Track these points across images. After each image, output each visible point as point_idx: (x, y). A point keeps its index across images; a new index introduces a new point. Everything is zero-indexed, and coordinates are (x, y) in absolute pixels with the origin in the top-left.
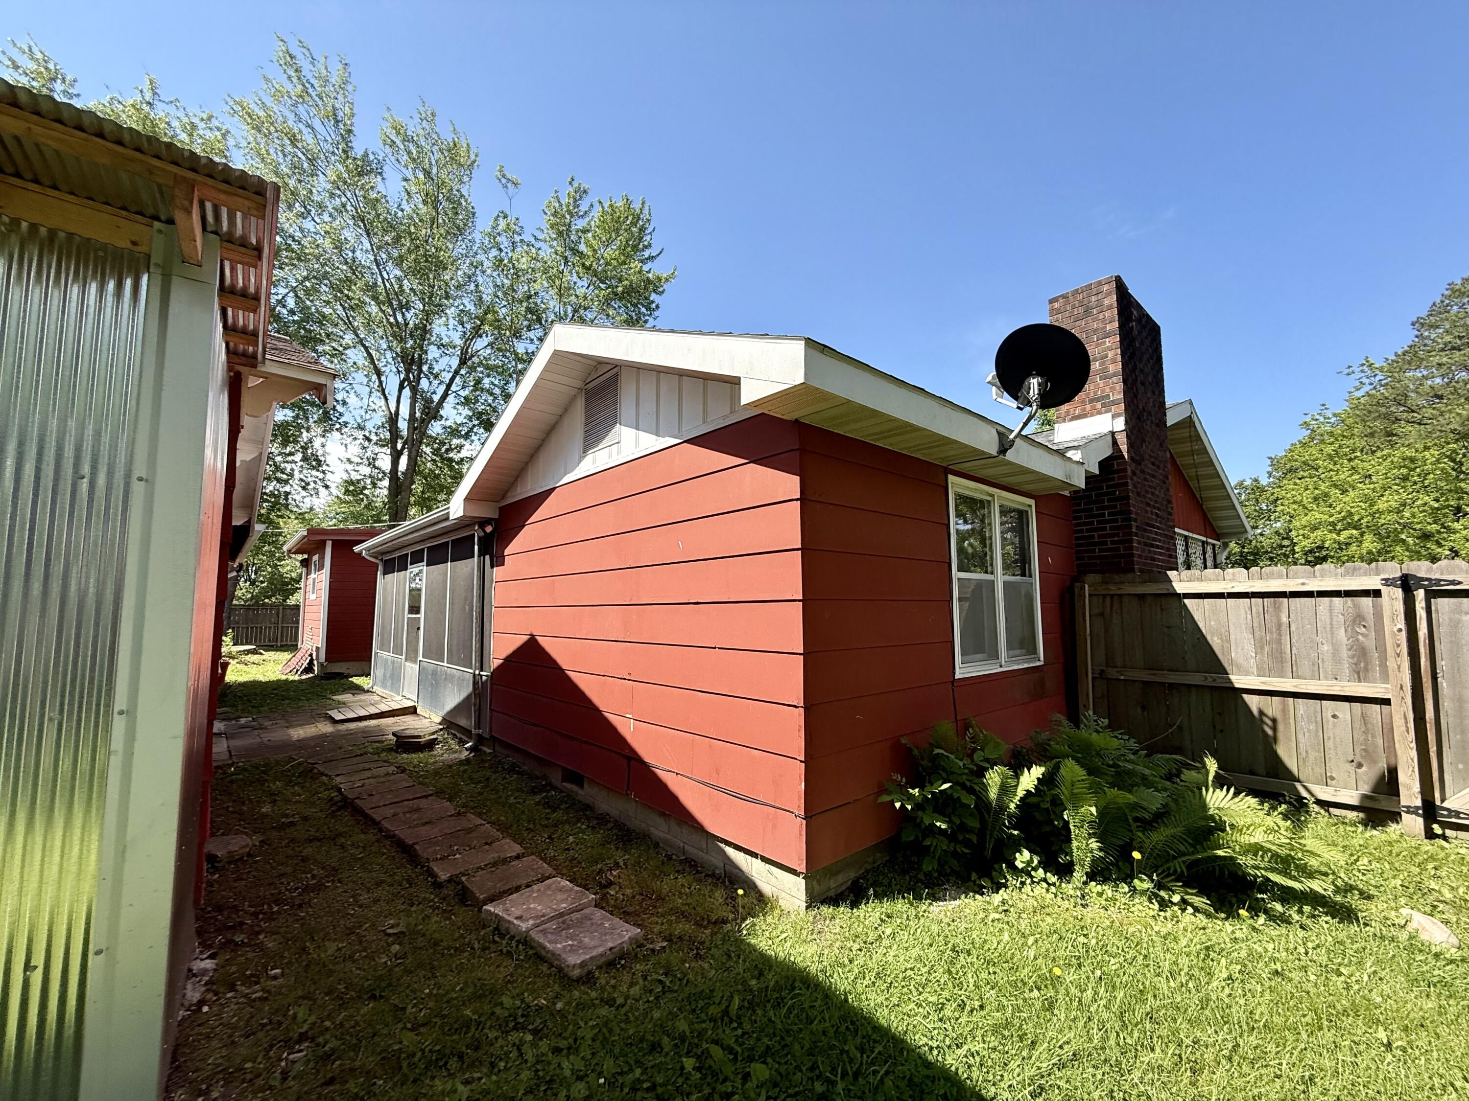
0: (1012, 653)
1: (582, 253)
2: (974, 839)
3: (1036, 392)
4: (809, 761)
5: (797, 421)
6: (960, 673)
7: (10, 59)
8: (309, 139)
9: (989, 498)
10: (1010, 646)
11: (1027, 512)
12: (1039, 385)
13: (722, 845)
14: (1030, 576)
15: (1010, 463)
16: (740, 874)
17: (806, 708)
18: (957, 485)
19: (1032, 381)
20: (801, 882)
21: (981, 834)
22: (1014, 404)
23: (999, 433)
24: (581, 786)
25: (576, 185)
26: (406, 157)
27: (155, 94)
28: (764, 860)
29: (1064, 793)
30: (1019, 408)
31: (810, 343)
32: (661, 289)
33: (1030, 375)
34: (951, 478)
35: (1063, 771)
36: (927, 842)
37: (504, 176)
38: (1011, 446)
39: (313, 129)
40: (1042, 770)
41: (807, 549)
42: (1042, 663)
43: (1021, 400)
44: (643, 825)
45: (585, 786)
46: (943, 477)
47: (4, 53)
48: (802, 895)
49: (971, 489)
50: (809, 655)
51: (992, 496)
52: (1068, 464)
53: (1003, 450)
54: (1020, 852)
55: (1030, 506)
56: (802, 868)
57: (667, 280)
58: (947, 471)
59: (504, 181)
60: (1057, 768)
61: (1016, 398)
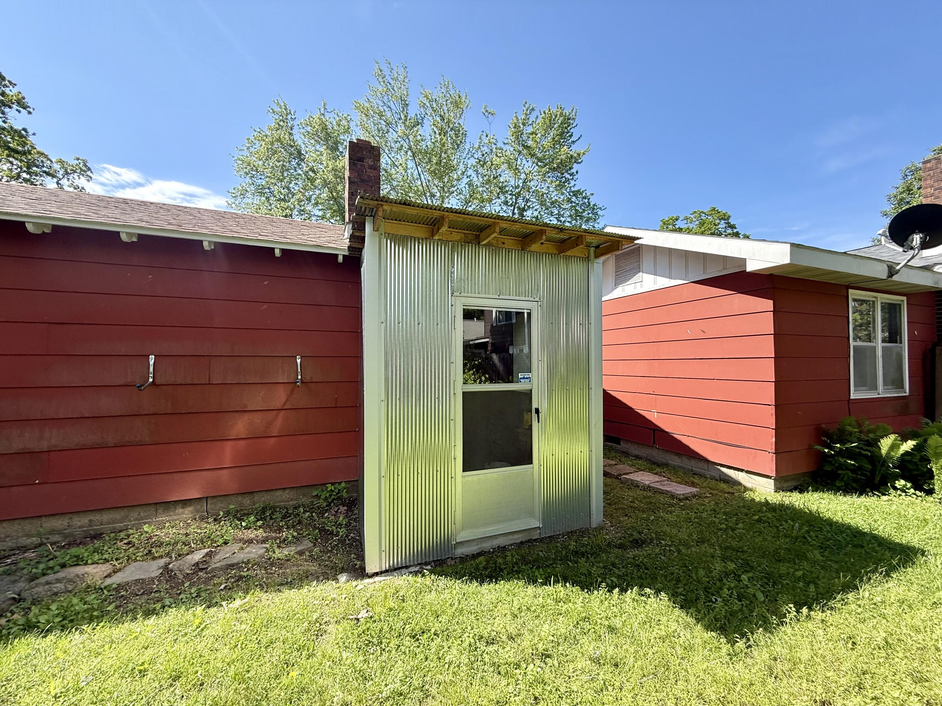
0: (886, 387)
1: (529, 147)
2: (869, 474)
3: (918, 242)
4: (777, 429)
5: (771, 274)
6: (852, 397)
7: (272, 109)
8: (389, 114)
9: (874, 299)
10: (885, 383)
11: (900, 305)
12: (921, 238)
13: (719, 467)
14: (901, 343)
15: (894, 281)
16: (730, 479)
17: (776, 406)
18: (853, 294)
19: (915, 236)
20: (772, 482)
21: (873, 472)
22: (900, 249)
23: (888, 266)
24: (620, 444)
25: (527, 106)
26: (431, 110)
27: (325, 109)
28: (748, 472)
29: (930, 452)
30: (904, 251)
31: (793, 245)
32: (580, 161)
33: (914, 232)
34: (851, 291)
35: (930, 442)
36: (840, 472)
37: (487, 111)
38: (897, 273)
39: (390, 108)
40: (914, 443)
41: (777, 335)
42: (907, 394)
43: (905, 247)
44: (664, 460)
45: (622, 443)
46: (845, 291)
47: (270, 107)
48: (772, 487)
49: (865, 296)
50: (778, 383)
51: (876, 298)
52: (936, 275)
53: (891, 275)
54: (898, 480)
55: (903, 301)
56: (773, 474)
57: (584, 154)
58: (848, 287)
59: (486, 114)
60: (925, 441)
61: (902, 246)
